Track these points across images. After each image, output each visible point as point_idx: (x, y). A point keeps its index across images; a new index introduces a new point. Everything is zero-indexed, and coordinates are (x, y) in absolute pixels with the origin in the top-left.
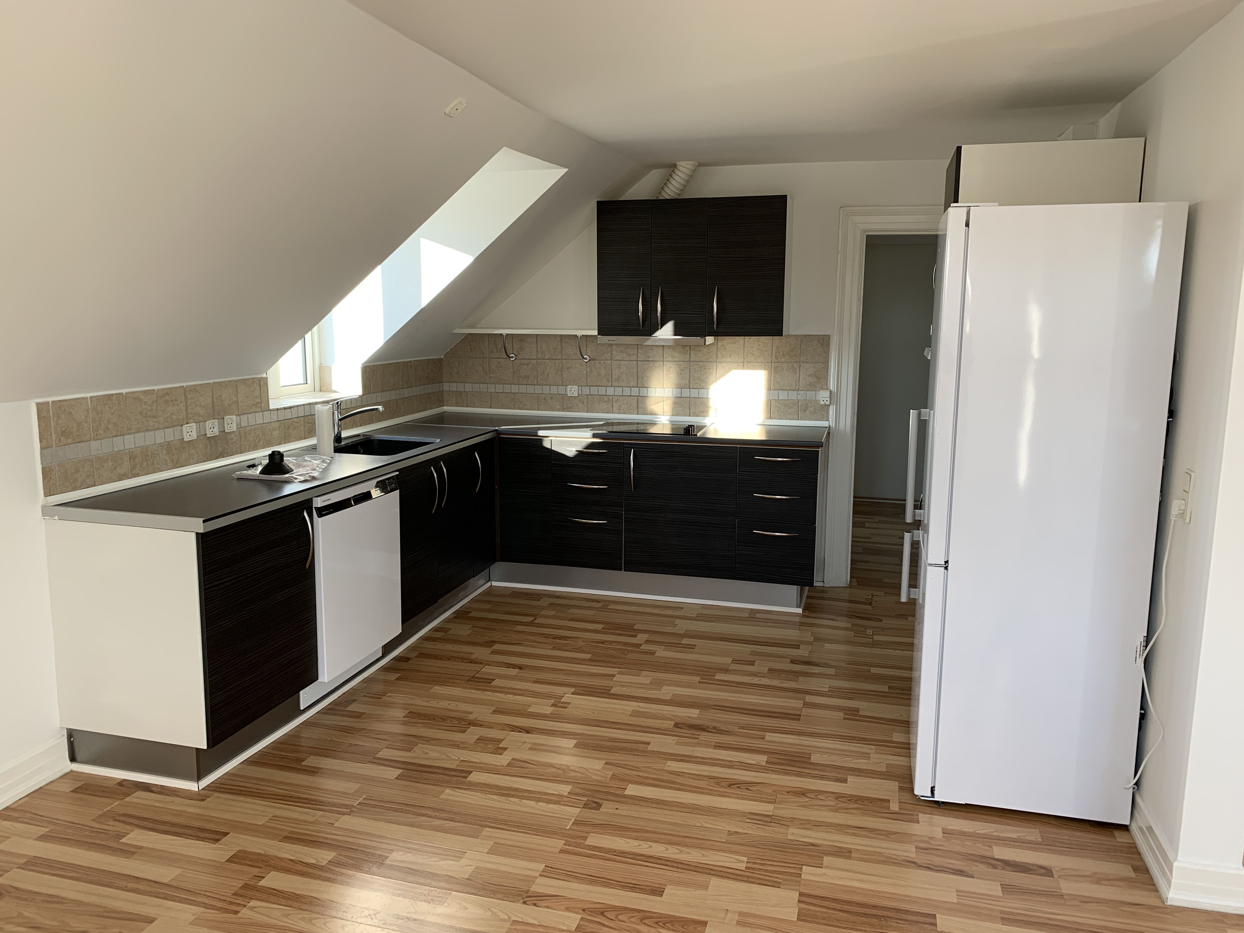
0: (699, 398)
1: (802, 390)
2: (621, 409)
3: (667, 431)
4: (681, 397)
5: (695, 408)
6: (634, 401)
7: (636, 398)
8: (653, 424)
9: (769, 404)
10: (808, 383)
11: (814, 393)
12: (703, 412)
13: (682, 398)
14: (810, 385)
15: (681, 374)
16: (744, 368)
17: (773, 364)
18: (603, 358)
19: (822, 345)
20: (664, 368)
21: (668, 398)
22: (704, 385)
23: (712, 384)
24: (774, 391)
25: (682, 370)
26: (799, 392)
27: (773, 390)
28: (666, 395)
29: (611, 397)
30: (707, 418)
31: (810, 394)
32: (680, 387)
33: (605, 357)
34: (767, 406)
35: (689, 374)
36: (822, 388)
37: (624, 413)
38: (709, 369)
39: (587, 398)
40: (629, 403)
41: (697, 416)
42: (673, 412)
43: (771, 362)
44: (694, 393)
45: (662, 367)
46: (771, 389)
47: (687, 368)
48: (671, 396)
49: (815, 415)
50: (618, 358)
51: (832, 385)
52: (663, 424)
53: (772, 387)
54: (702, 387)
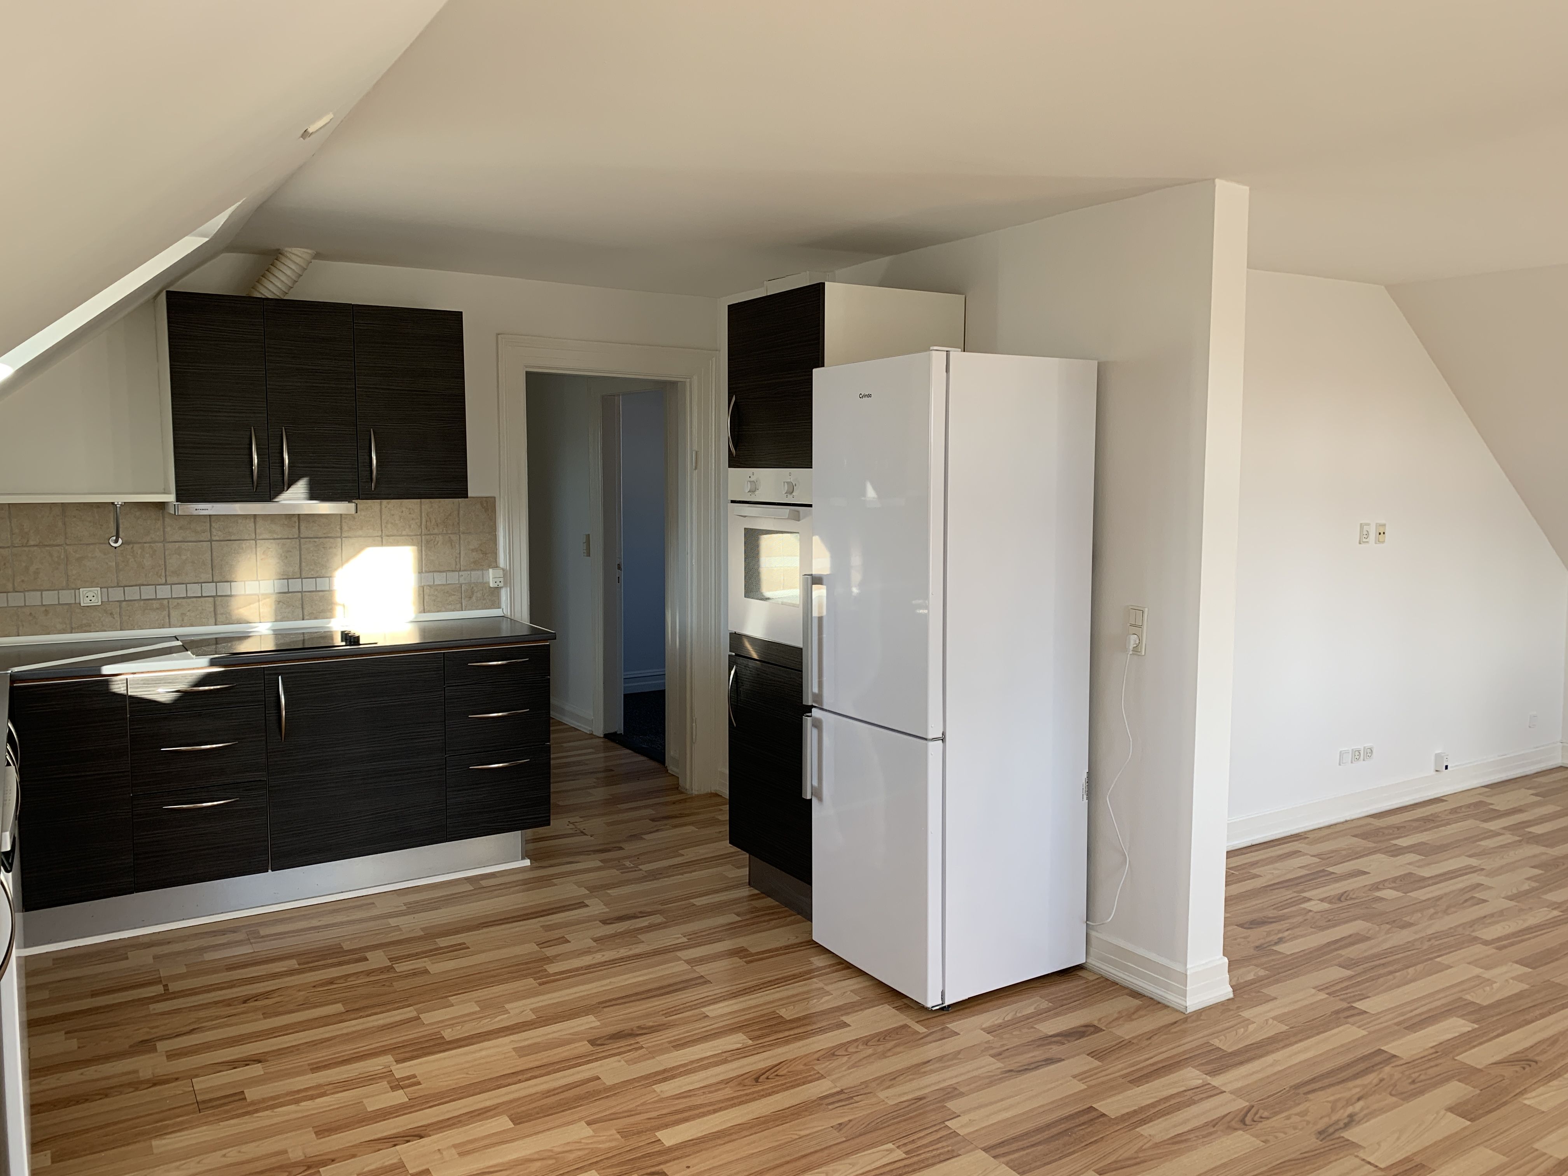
0: (316, 591)
1: (465, 570)
2: (186, 618)
3: (268, 645)
4: (288, 592)
5: (312, 607)
6: (208, 605)
7: (211, 599)
8: (243, 637)
9: (422, 593)
10: (472, 560)
11: (480, 573)
12: (323, 611)
13: (290, 594)
14: (475, 562)
15: (285, 557)
16: (382, 545)
17: (423, 537)
18: (148, 539)
19: (486, 510)
20: (258, 549)
21: (266, 596)
22: (323, 571)
23: (336, 570)
24: (427, 574)
25: (288, 551)
26: (461, 573)
27: (426, 572)
28: (262, 591)
29: (165, 602)
30: (332, 620)
31: (475, 575)
32: (286, 577)
33: (152, 538)
34: (419, 595)
35: (298, 557)
36: (490, 567)
37: (192, 625)
38: (330, 548)
39: (120, 607)
40: (200, 608)
41: (316, 618)
42: (276, 616)
43: (421, 535)
44: (309, 585)
45: (254, 550)
46: (422, 572)
47: (296, 548)
48: (273, 591)
49: (484, 602)
50: (177, 537)
51: (502, 560)
52: (261, 636)
53: (425, 567)
54: (322, 575)
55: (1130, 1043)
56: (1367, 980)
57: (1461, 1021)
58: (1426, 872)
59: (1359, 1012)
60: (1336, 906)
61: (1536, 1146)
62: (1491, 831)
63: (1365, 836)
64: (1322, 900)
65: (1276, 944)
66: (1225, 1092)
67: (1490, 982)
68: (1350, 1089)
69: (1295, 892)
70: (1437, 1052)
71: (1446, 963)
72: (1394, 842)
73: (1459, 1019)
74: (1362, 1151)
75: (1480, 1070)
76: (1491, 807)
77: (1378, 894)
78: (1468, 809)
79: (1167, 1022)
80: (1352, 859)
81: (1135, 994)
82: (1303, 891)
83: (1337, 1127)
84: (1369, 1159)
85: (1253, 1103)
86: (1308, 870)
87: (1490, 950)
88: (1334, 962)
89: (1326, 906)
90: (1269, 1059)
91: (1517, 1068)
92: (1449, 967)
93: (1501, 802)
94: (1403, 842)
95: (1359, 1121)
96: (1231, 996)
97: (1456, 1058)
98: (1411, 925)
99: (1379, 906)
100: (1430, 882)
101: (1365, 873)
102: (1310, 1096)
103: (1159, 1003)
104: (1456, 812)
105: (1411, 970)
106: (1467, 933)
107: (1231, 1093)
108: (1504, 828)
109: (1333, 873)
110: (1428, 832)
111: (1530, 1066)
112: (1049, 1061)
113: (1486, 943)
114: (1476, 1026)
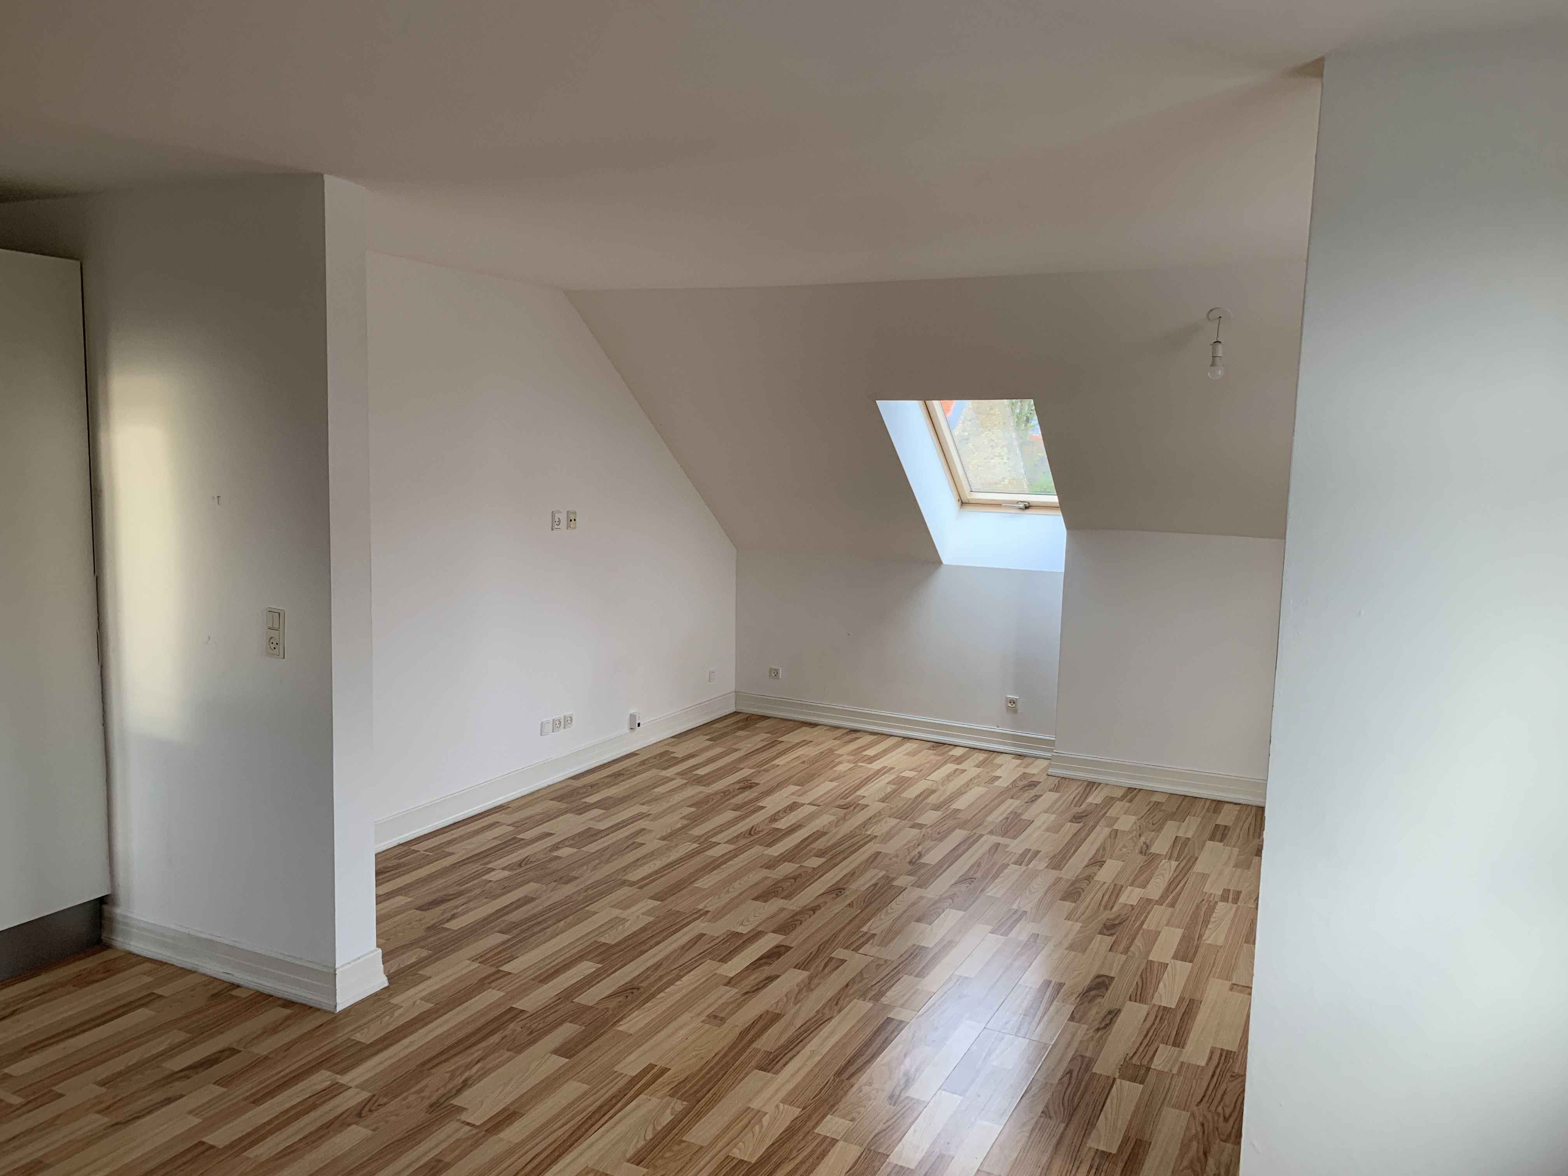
55: (266, 1058)
56: (520, 941)
57: (590, 964)
58: (602, 826)
59: (504, 974)
60: (515, 872)
61: (616, 1069)
62: (667, 777)
63: (560, 799)
64: (503, 869)
65: (448, 921)
66: (351, 1087)
67: (624, 920)
68: (473, 1054)
69: (481, 865)
70: (560, 998)
71: (593, 910)
72: (584, 800)
73: (588, 962)
74: (464, 1113)
75: (592, 1007)
76: (672, 755)
77: (555, 854)
78: (655, 760)
79: (313, 1027)
80: (544, 823)
81: (288, 1003)
82: (490, 862)
83: (450, 1095)
84: (468, 1121)
85: (375, 1092)
86: (501, 840)
87: (633, 890)
88: (496, 929)
89: (506, 873)
90: (405, 1042)
91: (621, 999)
92: (596, 913)
93: (680, 751)
94: (591, 799)
95: (471, 1085)
96: (386, 984)
97: (574, 1000)
98: (576, 878)
99: (553, 866)
100: (605, 833)
101: (551, 834)
102: (433, 1071)
103: (311, 1007)
104: (644, 764)
105: (562, 924)
106: (620, 877)
107: (357, 1087)
108: (677, 774)
109: (523, 839)
110: (615, 787)
111: (632, 993)
112: (169, 1101)
113: (632, 884)
114: (600, 966)
